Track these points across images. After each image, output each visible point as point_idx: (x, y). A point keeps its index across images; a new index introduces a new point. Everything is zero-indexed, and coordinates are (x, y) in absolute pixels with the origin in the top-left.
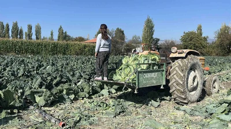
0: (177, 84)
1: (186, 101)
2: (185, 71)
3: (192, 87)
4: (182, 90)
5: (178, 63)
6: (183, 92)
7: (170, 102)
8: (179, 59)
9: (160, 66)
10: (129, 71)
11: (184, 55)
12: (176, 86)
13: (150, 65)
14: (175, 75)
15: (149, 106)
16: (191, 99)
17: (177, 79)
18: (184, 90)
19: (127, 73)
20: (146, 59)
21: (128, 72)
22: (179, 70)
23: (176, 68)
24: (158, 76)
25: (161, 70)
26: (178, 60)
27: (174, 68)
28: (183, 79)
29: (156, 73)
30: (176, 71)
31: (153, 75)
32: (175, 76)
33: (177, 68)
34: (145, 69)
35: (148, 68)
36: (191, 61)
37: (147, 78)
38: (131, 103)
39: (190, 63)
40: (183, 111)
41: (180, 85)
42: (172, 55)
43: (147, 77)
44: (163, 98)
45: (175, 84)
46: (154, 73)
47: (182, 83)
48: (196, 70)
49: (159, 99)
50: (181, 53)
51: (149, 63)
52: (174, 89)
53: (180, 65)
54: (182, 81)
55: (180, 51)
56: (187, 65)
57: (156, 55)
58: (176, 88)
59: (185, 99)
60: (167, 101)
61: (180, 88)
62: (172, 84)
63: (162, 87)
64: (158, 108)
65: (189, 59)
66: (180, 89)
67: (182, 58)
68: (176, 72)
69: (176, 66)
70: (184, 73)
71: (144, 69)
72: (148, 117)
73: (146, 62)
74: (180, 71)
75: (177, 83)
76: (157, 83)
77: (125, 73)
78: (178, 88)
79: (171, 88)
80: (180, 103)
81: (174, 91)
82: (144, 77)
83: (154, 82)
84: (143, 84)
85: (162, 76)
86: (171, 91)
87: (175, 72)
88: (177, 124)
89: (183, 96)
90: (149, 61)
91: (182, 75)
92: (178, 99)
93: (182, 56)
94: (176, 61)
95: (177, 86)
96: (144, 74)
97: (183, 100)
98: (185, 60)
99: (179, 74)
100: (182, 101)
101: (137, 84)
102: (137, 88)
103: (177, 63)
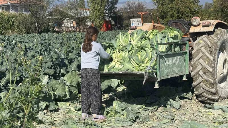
0: (204, 73)
1: (216, 97)
2: (214, 52)
3: (221, 75)
4: (212, 81)
5: (204, 41)
6: (213, 84)
7: (192, 101)
8: (204, 36)
9: (181, 45)
10: (145, 55)
11: (211, 29)
12: (202, 76)
13: (170, 45)
14: (201, 59)
15: (167, 108)
16: (222, 94)
17: (204, 64)
18: (214, 80)
19: (141, 58)
20: (165, 37)
21: (143, 58)
22: (206, 51)
23: (201, 49)
24: (180, 62)
25: (184, 53)
26: (202, 37)
27: (199, 49)
28: (213, 65)
29: (178, 57)
30: (203, 53)
31: (175, 60)
32: (201, 61)
33: (203, 49)
34: (164, 51)
35: (169, 49)
36: (220, 37)
37: (169, 65)
38: (139, 106)
39: (220, 40)
40: (220, 110)
41: (209, 73)
42: (193, 30)
43: (168, 63)
44: (183, 95)
45: (201, 73)
46: (175, 57)
47: (211, 70)
48: (225, 51)
49: (178, 96)
50: (207, 26)
51: (169, 42)
52: (200, 79)
53: (207, 44)
54: (211, 67)
55: (206, 22)
56: (216, 44)
57: (175, 30)
58: (202, 78)
59: (215, 94)
60: (188, 100)
61: (209, 77)
62: (197, 73)
63: (184, 79)
64: (179, 110)
65: (217, 34)
66: (210, 79)
67: (209, 33)
68: (202, 55)
69: (200, 45)
70: (213, 56)
71: (162, 52)
72: (178, 120)
73: (165, 41)
74: (208, 53)
75: (204, 70)
76: (179, 71)
77: (138, 59)
78: (206, 78)
79: (194, 79)
80: (207, 100)
81: (201, 82)
82: (165, 64)
83: (176, 70)
84: (164, 75)
85: (185, 61)
86: (194, 84)
87: (200, 55)
88: (222, 124)
89: (213, 90)
90: (169, 40)
91: (211, 58)
92: (204, 94)
93: (209, 31)
94: (199, 39)
95: (204, 75)
96: (165, 59)
97: (213, 95)
98: (213, 36)
99: (207, 57)
100: (210, 97)
101: (158, 73)
102: (158, 80)
103: (201, 41)
